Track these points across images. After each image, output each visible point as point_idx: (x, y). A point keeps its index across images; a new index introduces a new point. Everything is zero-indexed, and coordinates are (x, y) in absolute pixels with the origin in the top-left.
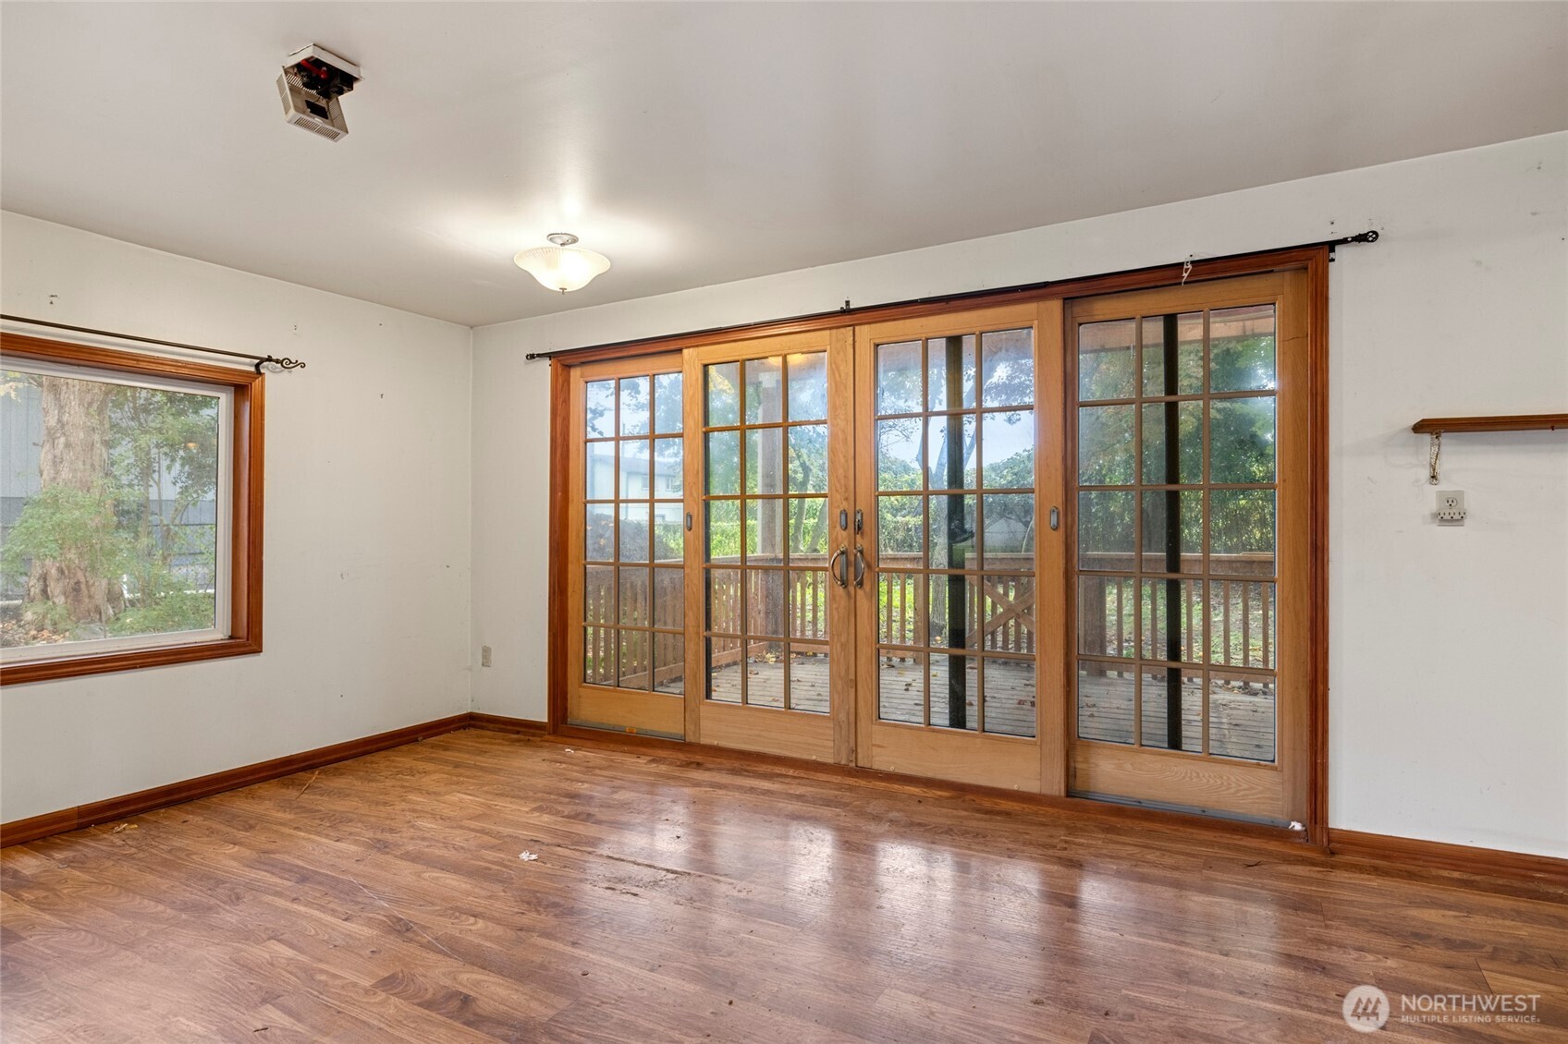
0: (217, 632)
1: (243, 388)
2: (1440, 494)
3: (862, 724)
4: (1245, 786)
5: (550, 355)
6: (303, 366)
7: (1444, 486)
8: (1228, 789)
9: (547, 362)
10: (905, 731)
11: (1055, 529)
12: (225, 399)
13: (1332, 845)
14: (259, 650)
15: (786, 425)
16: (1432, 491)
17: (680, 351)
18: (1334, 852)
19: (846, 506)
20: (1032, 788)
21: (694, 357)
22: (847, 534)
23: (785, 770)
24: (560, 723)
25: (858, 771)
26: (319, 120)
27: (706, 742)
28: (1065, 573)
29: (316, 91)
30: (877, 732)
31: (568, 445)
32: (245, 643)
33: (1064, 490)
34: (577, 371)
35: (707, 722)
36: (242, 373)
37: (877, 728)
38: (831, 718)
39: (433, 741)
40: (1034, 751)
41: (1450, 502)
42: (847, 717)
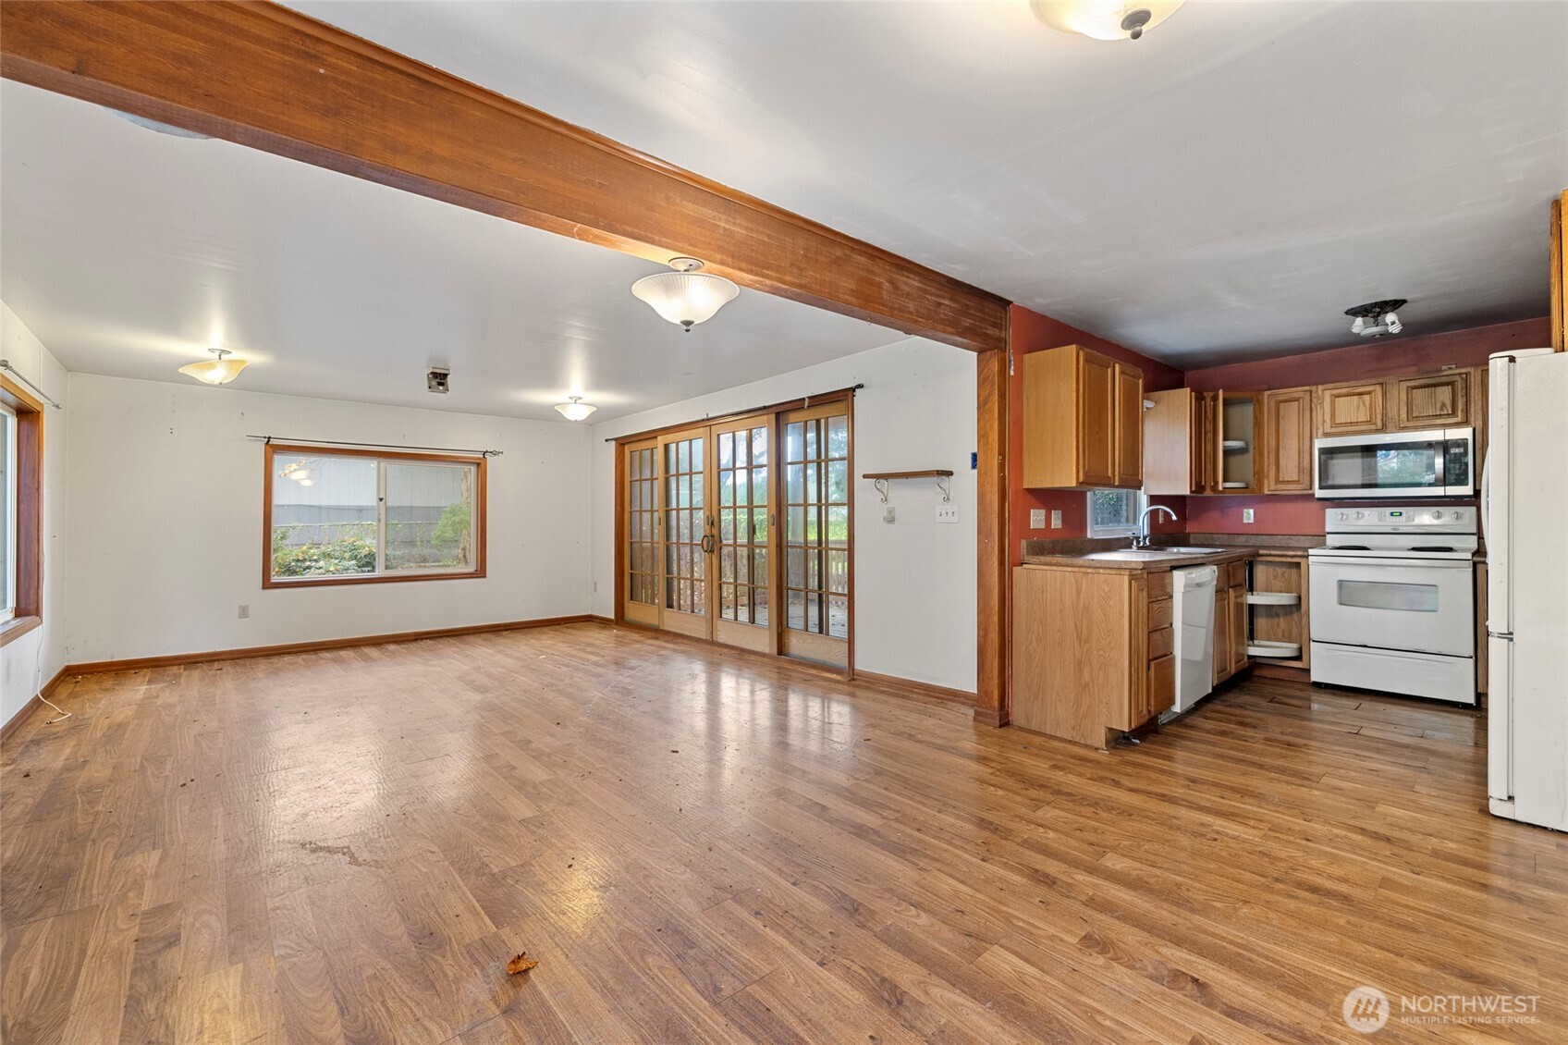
0: (471, 569)
1: (480, 465)
2: (888, 508)
3: (714, 620)
4: (838, 651)
5: (615, 439)
6: (502, 453)
7: (889, 505)
8: (832, 652)
10: (727, 624)
11: (771, 524)
12: (473, 468)
13: (854, 676)
14: (485, 577)
15: (690, 475)
16: (885, 506)
18: (854, 680)
19: (708, 513)
20: (767, 650)
21: (661, 440)
22: (708, 527)
23: (685, 641)
24: (620, 620)
25: (712, 643)
26: (441, 388)
27: (666, 628)
28: (777, 546)
29: (439, 379)
30: (719, 624)
31: (623, 484)
32: (481, 572)
33: (777, 506)
34: (626, 447)
35: (665, 619)
36: (479, 458)
37: (719, 622)
38: (705, 617)
39: (568, 625)
40: (767, 632)
41: (890, 512)
42: (709, 617)
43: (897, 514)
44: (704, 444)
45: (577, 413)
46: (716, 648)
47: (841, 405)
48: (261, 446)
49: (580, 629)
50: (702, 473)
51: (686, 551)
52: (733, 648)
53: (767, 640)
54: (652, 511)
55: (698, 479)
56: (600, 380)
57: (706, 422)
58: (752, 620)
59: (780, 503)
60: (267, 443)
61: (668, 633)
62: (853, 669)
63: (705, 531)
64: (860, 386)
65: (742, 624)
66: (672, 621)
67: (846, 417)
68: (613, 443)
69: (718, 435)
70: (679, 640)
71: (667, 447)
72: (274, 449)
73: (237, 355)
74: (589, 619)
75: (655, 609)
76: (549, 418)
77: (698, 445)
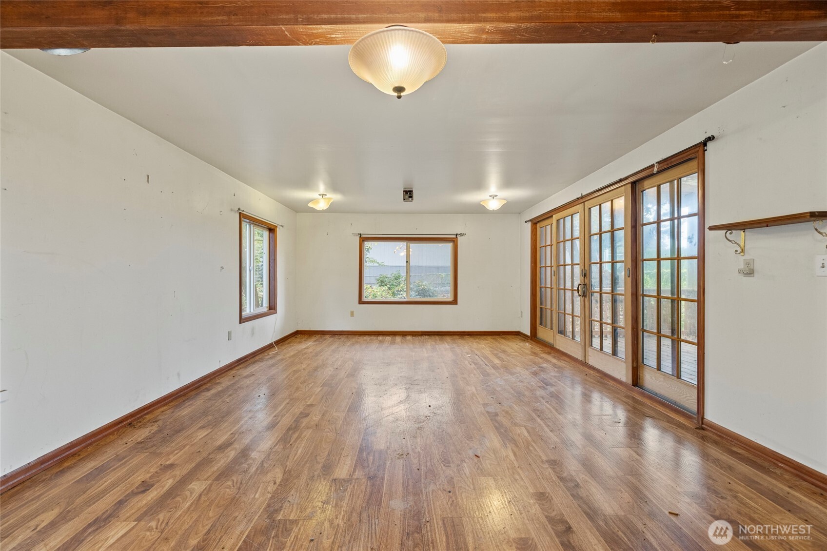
0: (450, 299)
1: (454, 242)
2: (745, 260)
3: (586, 346)
4: (688, 395)
5: (530, 221)
6: (465, 234)
7: (747, 257)
8: (683, 395)
9: (530, 222)
10: (595, 352)
11: (629, 277)
12: (452, 244)
13: (703, 426)
14: (457, 304)
15: (572, 240)
16: (741, 259)
17: (552, 216)
18: (703, 429)
19: (583, 268)
20: (624, 379)
21: (555, 217)
22: (583, 278)
23: (567, 359)
24: (534, 337)
25: (585, 364)
26: (410, 199)
27: (558, 347)
28: (632, 294)
29: (409, 194)
30: (590, 351)
31: (536, 249)
32: (455, 302)
33: (632, 261)
34: (538, 225)
35: (557, 341)
36: (454, 238)
37: (590, 349)
38: (580, 344)
39: (504, 336)
40: (624, 365)
41: (748, 264)
42: (583, 344)
43: (757, 266)
44: (580, 216)
45: (494, 205)
46: (586, 369)
47: (694, 164)
48: (358, 238)
49: (509, 340)
50: (578, 238)
51: (569, 294)
52: (598, 371)
53: (624, 372)
54: (551, 267)
55: (577, 243)
56: (508, 182)
57: (581, 200)
58: (615, 352)
59: (636, 258)
60: (360, 237)
61: (558, 351)
62: (703, 418)
63: (581, 281)
64: (711, 138)
65: (606, 354)
66: (561, 343)
67: (697, 174)
68: (530, 223)
69: (590, 209)
70: (564, 358)
71: (558, 221)
72: (363, 239)
73: (329, 196)
74: (518, 334)
75: (551, 333)
76: (479, 210)
77: (577, 219)
